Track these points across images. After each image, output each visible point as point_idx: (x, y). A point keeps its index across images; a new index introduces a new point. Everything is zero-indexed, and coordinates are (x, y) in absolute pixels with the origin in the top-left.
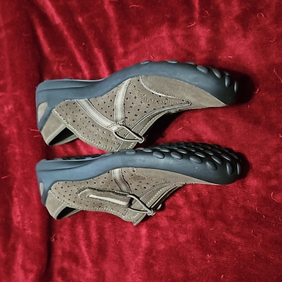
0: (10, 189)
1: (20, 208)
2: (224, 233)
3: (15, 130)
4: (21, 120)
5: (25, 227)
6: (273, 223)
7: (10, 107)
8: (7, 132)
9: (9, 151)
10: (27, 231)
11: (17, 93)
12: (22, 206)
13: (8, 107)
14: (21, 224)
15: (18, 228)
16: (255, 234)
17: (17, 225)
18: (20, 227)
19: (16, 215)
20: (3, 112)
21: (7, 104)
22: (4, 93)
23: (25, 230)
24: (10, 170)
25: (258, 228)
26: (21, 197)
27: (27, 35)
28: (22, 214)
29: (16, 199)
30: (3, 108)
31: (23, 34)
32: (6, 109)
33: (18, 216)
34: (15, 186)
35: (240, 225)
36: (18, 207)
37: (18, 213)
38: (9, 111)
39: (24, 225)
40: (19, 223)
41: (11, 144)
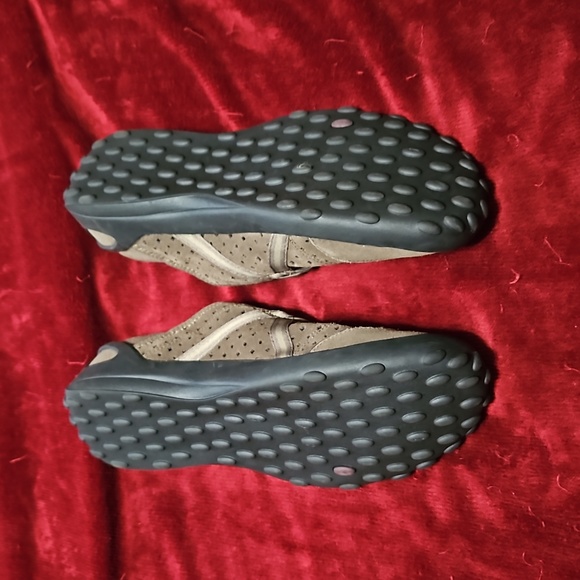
0: (28, 484)
1: (50, 521)
2: (468, 560)
3: (36, 365)
4: (49, 342)
5: (63, 562)
6: (563, 537)
7: (25, 317)
8: (19, 368)
9: (24, 407)
10: (66, 570)
11: (39, 291)
12: (55, 519)
13: (20, 318)
14: (54, 556)
15: (48, 564)
16: (529, 559)
17: (45, 557)
18: (53, 562)
19: (43, 537)
20: (10, 328)
21: (18, 311)
22: (10, 290)
23: (62, 567)
24: (28, 444)
25: (535, 548)
26: (52, 498)
27: (58, 177)
28: (56, 534)
29: (41, 504)
30: (10, 319)
31: (50, 175)
32: (16, 321)
33: (47, 538)
34: (38, 477)
35: (500, 543)
36: (45, 519)
37: (48, 532)
38: (23, 326)
39: (60, 557)
40: (49, 552)
41: (29, 393)
